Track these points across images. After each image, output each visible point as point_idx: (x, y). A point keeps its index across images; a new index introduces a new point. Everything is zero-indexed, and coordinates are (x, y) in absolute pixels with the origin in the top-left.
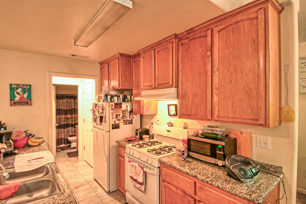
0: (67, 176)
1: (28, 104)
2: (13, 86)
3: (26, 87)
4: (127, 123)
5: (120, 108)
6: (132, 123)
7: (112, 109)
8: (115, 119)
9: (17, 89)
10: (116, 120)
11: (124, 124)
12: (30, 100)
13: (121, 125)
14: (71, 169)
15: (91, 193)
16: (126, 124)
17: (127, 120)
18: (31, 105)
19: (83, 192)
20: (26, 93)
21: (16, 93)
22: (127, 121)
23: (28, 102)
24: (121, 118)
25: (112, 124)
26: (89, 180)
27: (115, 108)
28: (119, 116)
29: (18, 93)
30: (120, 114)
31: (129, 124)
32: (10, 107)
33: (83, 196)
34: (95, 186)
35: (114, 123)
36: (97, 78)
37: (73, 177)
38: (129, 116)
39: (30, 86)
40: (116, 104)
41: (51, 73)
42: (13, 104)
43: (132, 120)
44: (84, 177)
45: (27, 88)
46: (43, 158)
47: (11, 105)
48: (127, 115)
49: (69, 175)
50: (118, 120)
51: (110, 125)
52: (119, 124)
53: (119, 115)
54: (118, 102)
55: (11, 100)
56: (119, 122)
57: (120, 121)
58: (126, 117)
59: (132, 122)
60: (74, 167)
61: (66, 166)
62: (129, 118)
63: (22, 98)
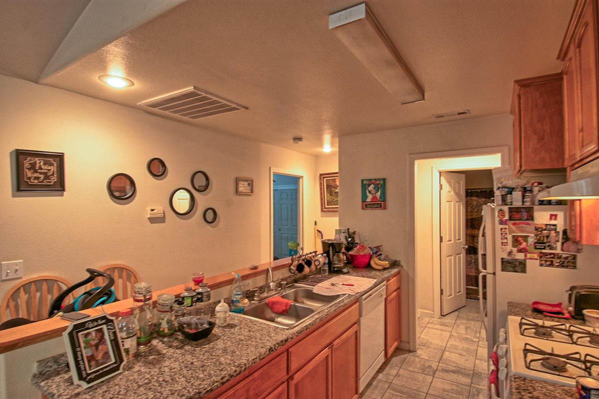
0: (451, 345)
1: (381, 207)
2: (365, 182)
3: (378, 182)
4: (552, 262)
5: (527, 219)
6: (575, 267)
7: (501, 222)
8: (509, 247)
9: (369, 185)
10: (515, 250)
11: (541, 265)
12: (384, 201)
13: (533, 264)
14: (468, 336)
15: (459, 395)
16: (552, 265)
17: (553, 254)
18: (385, 208)
19: (451, 384)
20: (378, 191)
21: (367, 192)
22: (553, 258)
23: (381, 204)
24: (533, 247)
25: (502, 259)
26: (480, 371)
27: (511, 219)
28: (526, 241)
29: (370, 192)
30: (527, 236)
31: (562, 265)
32: (362, 210)
33: (444, 390)
34: (480, 387)
35: (509, 258)
36: (506, 149)
37: (459, 352)
38: (563, 243)
39: (384, 180)
40: (514, 211)
41: (413, 156)
42: (365, 207)
43: (575, 257)
44: (478, 362)
45: (379, 184)
46: (352, 285)
47: (363, 209)
48: (553, 241)
49: (456, 346)
50: (520, 251)
51: (496, 259)
52: (525, 260)
53: (526, 238)
54: (525, 204)
55: (363, 202)
56: (526, 256)
57: (529, 255)
58: (549, 246)
59: (574, 263)
60: (478, 335)
61: (466, 329)
62: (562, 250)
63: (374, 198)
